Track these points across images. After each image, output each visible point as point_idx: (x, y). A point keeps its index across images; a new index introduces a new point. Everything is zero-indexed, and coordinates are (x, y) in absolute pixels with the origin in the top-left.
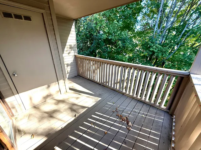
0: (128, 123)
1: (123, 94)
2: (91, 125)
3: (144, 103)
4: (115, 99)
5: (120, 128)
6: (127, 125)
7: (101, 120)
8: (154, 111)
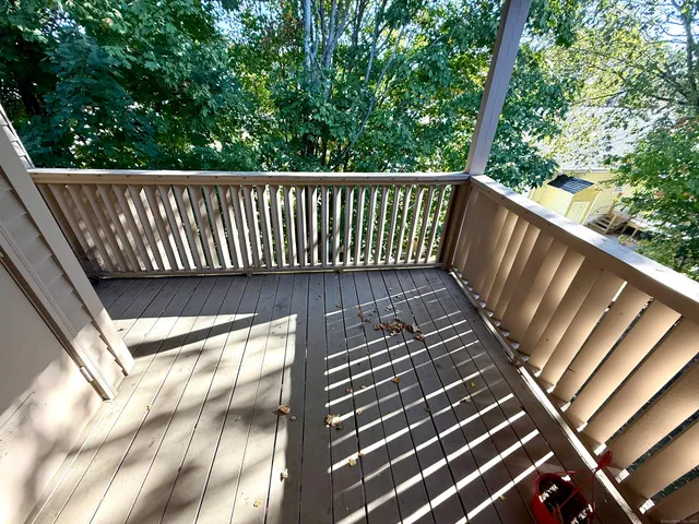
0: (410, 329)
1: (338, 272)
2: (350, 396)
3: (393, 270)
4: (333, 296)
5: (407, 349)
6: (412, 335)
7: (358, 364)
8: (420, 278)
